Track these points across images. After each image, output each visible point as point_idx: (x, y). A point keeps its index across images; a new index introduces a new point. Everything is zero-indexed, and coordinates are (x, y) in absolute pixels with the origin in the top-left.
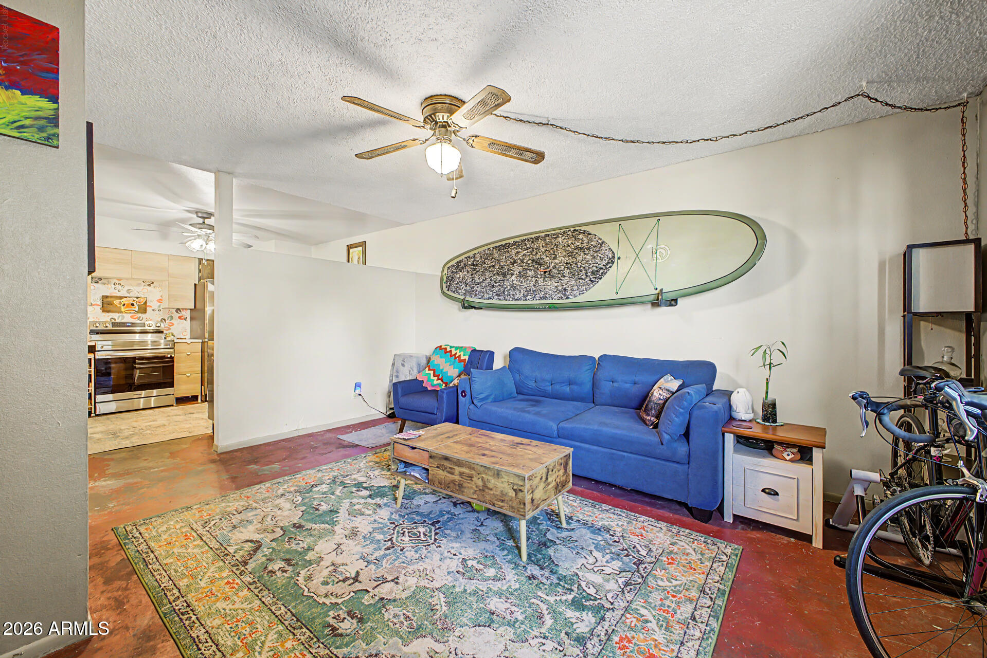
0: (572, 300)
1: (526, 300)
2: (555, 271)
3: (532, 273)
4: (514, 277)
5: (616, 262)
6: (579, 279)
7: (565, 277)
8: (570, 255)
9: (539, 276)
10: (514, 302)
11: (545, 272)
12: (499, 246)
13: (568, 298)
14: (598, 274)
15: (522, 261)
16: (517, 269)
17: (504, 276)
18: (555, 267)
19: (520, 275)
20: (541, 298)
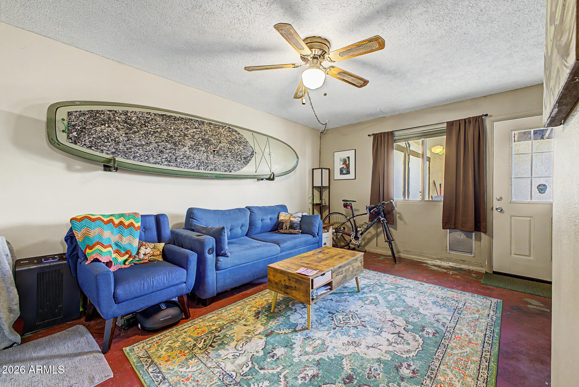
0: (233, 173)
1: (199, 169)
2: (221, 152)
3: (203, 149)
4: (186, 148)
5: (254, 155)
6: (238, 160)
7: (228, 157)
8: (230, 143)
9: (209, 152)
10: (186, 170)
11: (214, 151)
12: (163, 115)
13: (230, 172)
14: (247, 160)
15: (193, 136)
16: (189, 143)
17: (175, 144)
18: (220, 149)
19: (191, 147)
20: (211, 170)
